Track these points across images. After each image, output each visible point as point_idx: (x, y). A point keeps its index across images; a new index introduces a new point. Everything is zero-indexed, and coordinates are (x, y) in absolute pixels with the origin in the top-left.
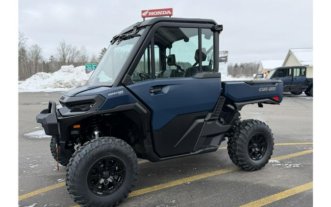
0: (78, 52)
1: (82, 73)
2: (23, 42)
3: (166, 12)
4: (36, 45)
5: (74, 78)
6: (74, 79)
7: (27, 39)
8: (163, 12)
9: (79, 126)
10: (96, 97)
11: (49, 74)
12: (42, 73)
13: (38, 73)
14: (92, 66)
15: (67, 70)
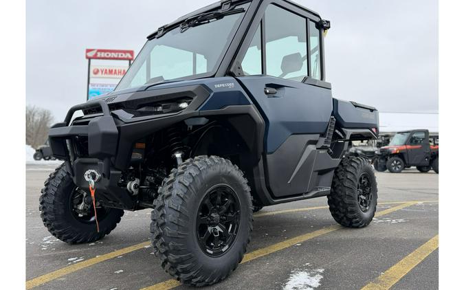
3: (124, 55)
8: (120, 54)
9: (143, 146)
10: (197, 89)
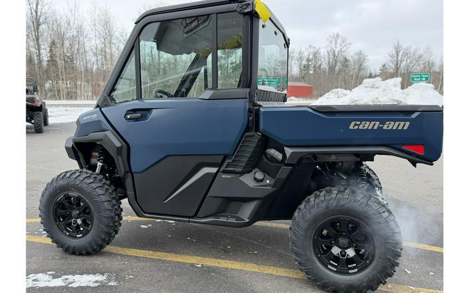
0: (420, 57)
1: (394, 89)
2: (344, 49)
4: (360, 52)
5: (378, 96)
6: (377, 98)
7: (350, 44)
11: (348, 91)
12: (339, 89)
13: (335, 90)
14: (421, 77)
15: (371, 85)
